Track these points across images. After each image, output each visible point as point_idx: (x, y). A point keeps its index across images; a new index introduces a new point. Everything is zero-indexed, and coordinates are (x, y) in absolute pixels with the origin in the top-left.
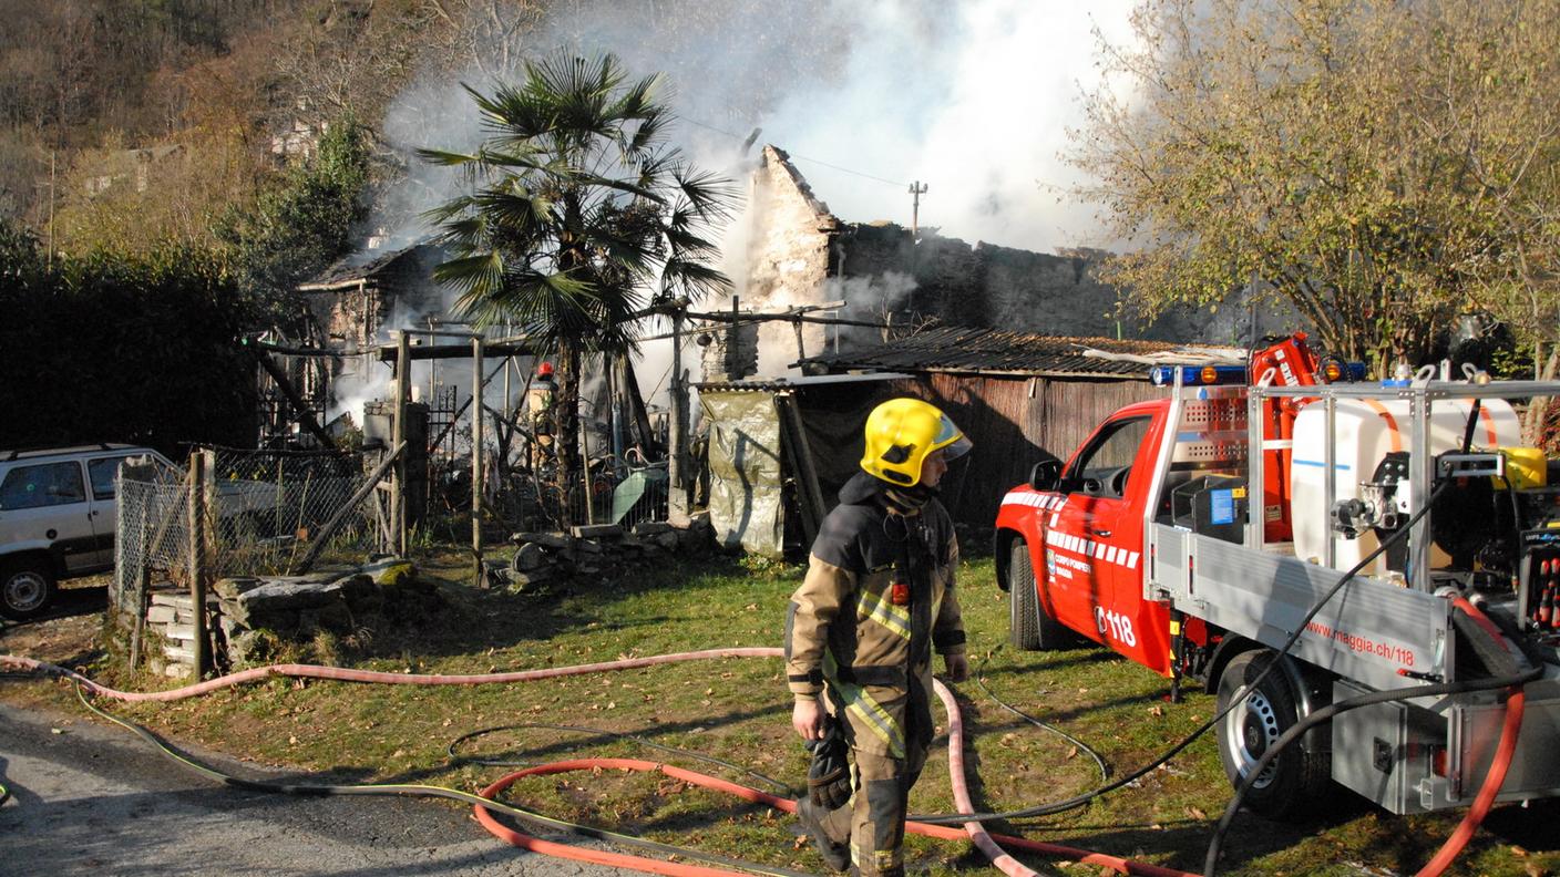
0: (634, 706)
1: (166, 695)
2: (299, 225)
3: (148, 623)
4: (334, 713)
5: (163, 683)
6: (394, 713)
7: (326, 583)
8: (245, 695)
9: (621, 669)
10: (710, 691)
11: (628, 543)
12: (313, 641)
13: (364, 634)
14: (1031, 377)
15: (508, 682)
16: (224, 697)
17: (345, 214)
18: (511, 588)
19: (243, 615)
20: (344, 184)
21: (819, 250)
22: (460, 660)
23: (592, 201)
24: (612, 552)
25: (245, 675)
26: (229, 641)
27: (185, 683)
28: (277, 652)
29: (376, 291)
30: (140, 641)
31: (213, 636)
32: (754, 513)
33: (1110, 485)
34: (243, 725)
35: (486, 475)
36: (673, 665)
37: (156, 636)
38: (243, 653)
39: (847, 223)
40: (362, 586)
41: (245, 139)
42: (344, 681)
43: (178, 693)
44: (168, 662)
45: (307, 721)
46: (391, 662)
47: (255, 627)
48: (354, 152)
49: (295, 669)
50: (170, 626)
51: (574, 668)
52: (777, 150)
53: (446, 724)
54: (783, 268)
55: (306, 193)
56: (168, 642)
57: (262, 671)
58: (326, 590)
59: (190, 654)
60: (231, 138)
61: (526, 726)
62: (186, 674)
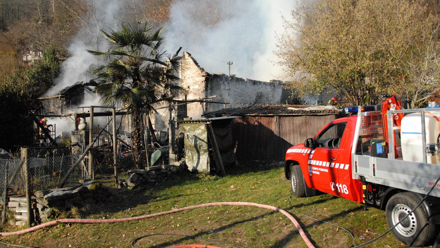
0: (185, 225)
1: (18, 232)
2: (38, 80)
3: (8, 207)
4: (82, 235)
5: (16, 228)
6: (104, 233)
7: (72, 190)
8: (48, 230)
9: (174, 212)
10: (209, 218)
11: (163, 171)
12: (70, 210)
13: (88, 206)
14: (275, 116)
15: (139, 219)
16: (41, 232)
17: (52, 76)
18: (129, 188)
19: (46, 203)
20: (52, 67)
21: (202, 82)
22: (120, 213)
23: (144, 65)
24: (159, 174)
25: (48, 223)
26: (40, 212)
27: (24, 228)
28: (59, 215)
29: (64, 98)
30: (5, 214)
31: (34, 211)
32: (201, 160)
33: (327, 144)
34: (50, 242)
35: (117, 152)
36: (191, 210)
37: (12, 212)
38: (47, 216)
39: (210, 74)
40: (84, 191)
41: (16, 55)
42: (83, 223)
43: (23, 231)
44: (17, 220)
45: (73, 239)
46: (98, 216)
47: (51, 206)
48: (54, 58)
49: (66, 220)
50: (17, 208)
51: (160, 213)
52: (188, 53)
53: (124, 236)
54: (191, 88)
55: (40, 70)
56: (16, 214)
57: (54, 222)
58: (73, 192)
59: (26, 217)
60: (11, 55)
61: (152, 235)
62: (24, 224)
